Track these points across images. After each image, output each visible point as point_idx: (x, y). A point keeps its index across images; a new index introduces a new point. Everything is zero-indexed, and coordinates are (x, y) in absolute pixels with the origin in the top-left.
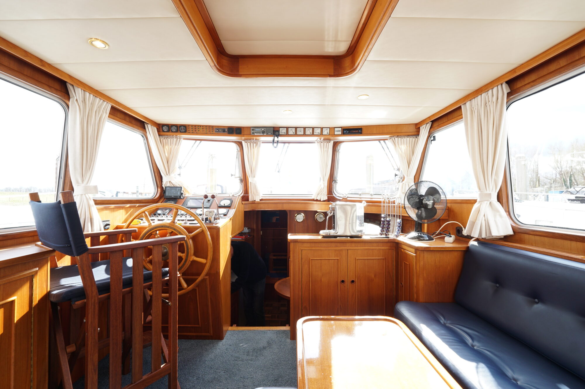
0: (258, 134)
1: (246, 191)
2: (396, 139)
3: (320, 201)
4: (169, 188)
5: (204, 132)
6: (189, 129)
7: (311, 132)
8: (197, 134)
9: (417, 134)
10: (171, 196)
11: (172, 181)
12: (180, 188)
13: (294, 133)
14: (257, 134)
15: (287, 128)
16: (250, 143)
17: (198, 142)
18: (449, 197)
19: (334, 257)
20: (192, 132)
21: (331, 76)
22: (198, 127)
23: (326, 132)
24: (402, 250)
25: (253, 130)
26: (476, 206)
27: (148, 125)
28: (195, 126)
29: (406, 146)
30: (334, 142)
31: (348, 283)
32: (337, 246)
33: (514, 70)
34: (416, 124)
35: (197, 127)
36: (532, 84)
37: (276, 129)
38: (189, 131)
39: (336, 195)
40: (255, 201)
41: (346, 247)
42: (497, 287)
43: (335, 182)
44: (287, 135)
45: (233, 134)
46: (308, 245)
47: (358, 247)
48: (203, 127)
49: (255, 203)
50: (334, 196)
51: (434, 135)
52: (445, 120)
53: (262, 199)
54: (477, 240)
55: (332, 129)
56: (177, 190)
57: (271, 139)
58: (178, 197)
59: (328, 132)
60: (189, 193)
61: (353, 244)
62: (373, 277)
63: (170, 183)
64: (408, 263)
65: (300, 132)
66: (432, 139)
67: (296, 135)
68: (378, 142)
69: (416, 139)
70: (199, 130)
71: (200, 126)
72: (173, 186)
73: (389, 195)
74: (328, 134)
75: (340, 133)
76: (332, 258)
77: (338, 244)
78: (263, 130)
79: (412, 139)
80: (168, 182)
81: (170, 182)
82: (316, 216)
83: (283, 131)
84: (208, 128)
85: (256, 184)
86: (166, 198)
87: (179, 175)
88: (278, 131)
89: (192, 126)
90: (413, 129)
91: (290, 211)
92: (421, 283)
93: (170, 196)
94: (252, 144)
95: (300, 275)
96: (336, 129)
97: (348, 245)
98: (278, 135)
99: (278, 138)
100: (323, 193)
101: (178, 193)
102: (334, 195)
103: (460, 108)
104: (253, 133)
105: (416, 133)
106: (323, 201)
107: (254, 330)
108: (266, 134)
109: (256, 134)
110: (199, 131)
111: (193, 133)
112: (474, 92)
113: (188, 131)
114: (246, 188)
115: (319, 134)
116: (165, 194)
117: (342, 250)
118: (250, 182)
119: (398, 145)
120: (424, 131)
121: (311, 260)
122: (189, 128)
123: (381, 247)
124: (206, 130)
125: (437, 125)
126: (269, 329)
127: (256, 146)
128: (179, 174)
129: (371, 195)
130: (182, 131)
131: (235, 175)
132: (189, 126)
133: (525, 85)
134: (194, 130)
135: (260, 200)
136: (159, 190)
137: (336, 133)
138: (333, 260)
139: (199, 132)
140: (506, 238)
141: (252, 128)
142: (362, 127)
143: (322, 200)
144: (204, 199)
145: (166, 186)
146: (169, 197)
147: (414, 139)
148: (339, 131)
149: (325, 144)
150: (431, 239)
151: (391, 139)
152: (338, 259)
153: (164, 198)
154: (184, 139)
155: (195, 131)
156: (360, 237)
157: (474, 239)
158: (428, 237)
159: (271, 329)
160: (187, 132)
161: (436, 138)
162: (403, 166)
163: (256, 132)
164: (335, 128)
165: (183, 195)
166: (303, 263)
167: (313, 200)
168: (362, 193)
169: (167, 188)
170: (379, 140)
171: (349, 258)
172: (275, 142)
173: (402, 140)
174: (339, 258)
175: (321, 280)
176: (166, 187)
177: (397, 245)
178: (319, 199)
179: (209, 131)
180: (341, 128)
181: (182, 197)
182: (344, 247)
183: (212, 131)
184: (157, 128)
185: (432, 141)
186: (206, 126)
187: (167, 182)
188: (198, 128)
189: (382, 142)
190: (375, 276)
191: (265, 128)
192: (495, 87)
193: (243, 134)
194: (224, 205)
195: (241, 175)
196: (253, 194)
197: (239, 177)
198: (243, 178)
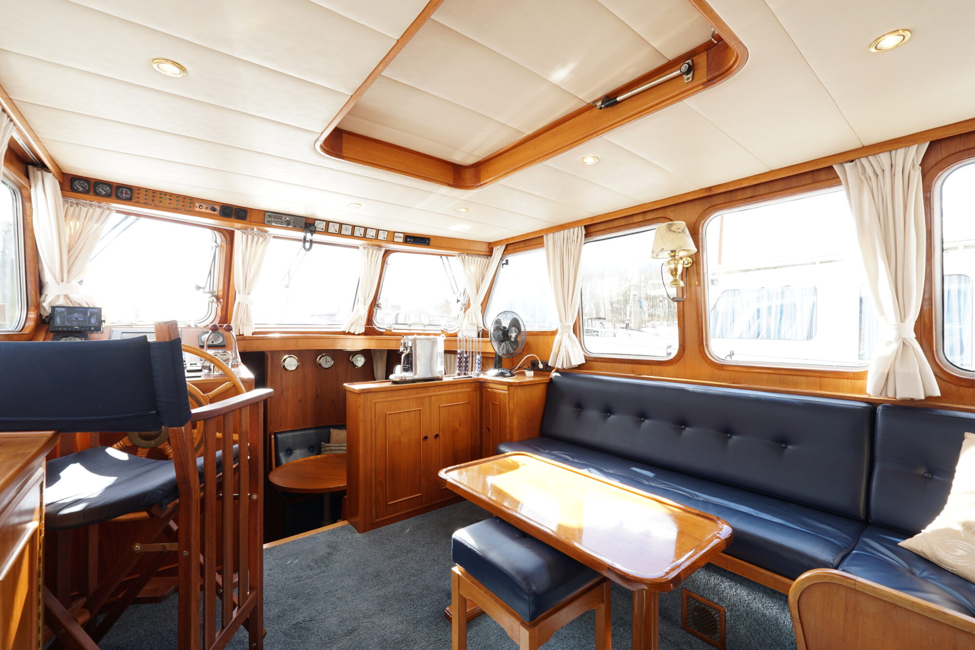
0: (279, 224)
1: (225, 318)
2: (467, 257)
3: (354, 334)
4: (63, 309)
5: (171, 206)
6: (138, 196)
7: (362, 234)
8: (156, 207)
9: (490, 254)
10: (72, 327)
12: (96, 310)
13: (336, 231)
14: (276, 224)
15: (328, 223)
16: (251, 236)
17: (133, 218)
18: (529, 329)
19: (416, 408)
20: (144, 201)
21: (449, 185)
22: (161, 194)
23: (382, 236)
24: (489, 390)
25: (269, 216)
26: (557, 338)
27: (45, 173)
28: (154, 193)
29: (475, 266)
30: (385, 250)
31: (431, 439)
32: (418, 393)
33: (592, 218)
34: (489, 244)
35: (157, 195)
36: (602, 232)
37: (310, 222)
38: (137, 200)
39: (376, 326)
40: (243, 335)
41: (428, 392)
42: (579, 411)
43: (377, 307)
44: (326, 232)
45: (231, 218)
46: (383, 395)
47: (441, 391)
48: (171, 196)
49: (245, 340)
50: (374, 328)
51: (506, 259)
52: (522, 245)
53: (255, 332)
54: (557, 371)
55: (392, 235)
56: (89, 315)
57: (300, 235)
58: (93, 329)
59: (386, 237)
61: (437, 389)
62: (458, 426)
64: (498, 403)
65: (347, 231)
66: (504, 262)
67: (339, 234)
68: (439, 257)
69: (488, 260)
70: (160, 200)
71: (166, 194)
72: (72, 306)
73: (447, 326)
74: (385, 239)
75: (401, 240)
76: (413, 408)
77: (420, 390)
78: (287, 219)
79: (483, 260)
80: (59, 297)
81: (66, 297)
82: (318, 359)
83: (320, 226)
84: (181, 199)
85: (249, 306)
86: (60, 331)
88: (313, 225)
89: (147, 190)
90: (485, 248)
91: (272, 352)
92: (515, 421)
93: (67, 327)
94: (256, 238)
95: (373, 438)
96: (396, 234)
97: (431, 389)
98: (313, 232)
99: (312, 235)
100: (360, 322)
101: (90, 320)
102: (374, 326)
103: (543, 236)
104: (269, 221)
105: (488, 254)
106: (359, 334)
107: (295, 541)
108: (291, 227)
109: (274, 224)
110: (160, 202)
111: (146, 205)
112: (558, 226)
113: (135, 199)
114: (224, 312)
115: (372, 238)
116: (51, 323)
117: (424, 397)
118: (239, 302)
119: (468, 264)
120: (498, 252)
121: (387, 415)
122: (139, 194)
123: (465, 388)
124: (176, 203)
125: (513, 248)
126: (317, 532)
127: (263, 241)
129: (425, 326)
130: (122, 197)
131: (204, 288)
132: (139, 190)
133: (598, 231)
134: (152, 198)
135: (253, 334)
136: (32, 312)
137: (396, 240)
138: (414, 412)
139: (161, 204)
140: (580, 367)
141: (269, 214)
142: (430, 237)
143: (357, 333)
144: (211, 332)
145: (52, 305)
147: (485, 260)
148: (400, 237)
149: (375, 251)
150: (512, 375)
151: (460, 257)
152: (420, 410)
154: (118, 212)
155: (153, 200)
156: (441, 379)
157: (554, 371)
158: (510, 372)
159: (320, 531)
160: (133, 201)
161: (509, 262)
162: (471, 292)
163: (274, 221)
164: (395, 232)
165: (103, 324)
166: (377, 421)
167: (344, 333)
168: (413, 323)
169: (57, 309)
170: (441, 255)
171: (432, 408)
172: (308, 241)
173: (473, 259)
174: (421, 408)
175: (400, 440)
176: (53, 308)
177: (481, 386)
178: (352, 332)
179: (183, 206)
180: (403, 234)
181: (102, 330)
182: (427, 393)
183: (190, 207)
184: (60, 182)
185: (503, 264)
186: (178, 196)
188: (160, 198)
189: (444, 257)
190: (460, 425)
191: (293, 218)
192: (576, 227)
193: (248, 219)
194: (213, 342)
195: (215, 289)
196: (239, 323)
197: (212, 293)
198: (221, 293)
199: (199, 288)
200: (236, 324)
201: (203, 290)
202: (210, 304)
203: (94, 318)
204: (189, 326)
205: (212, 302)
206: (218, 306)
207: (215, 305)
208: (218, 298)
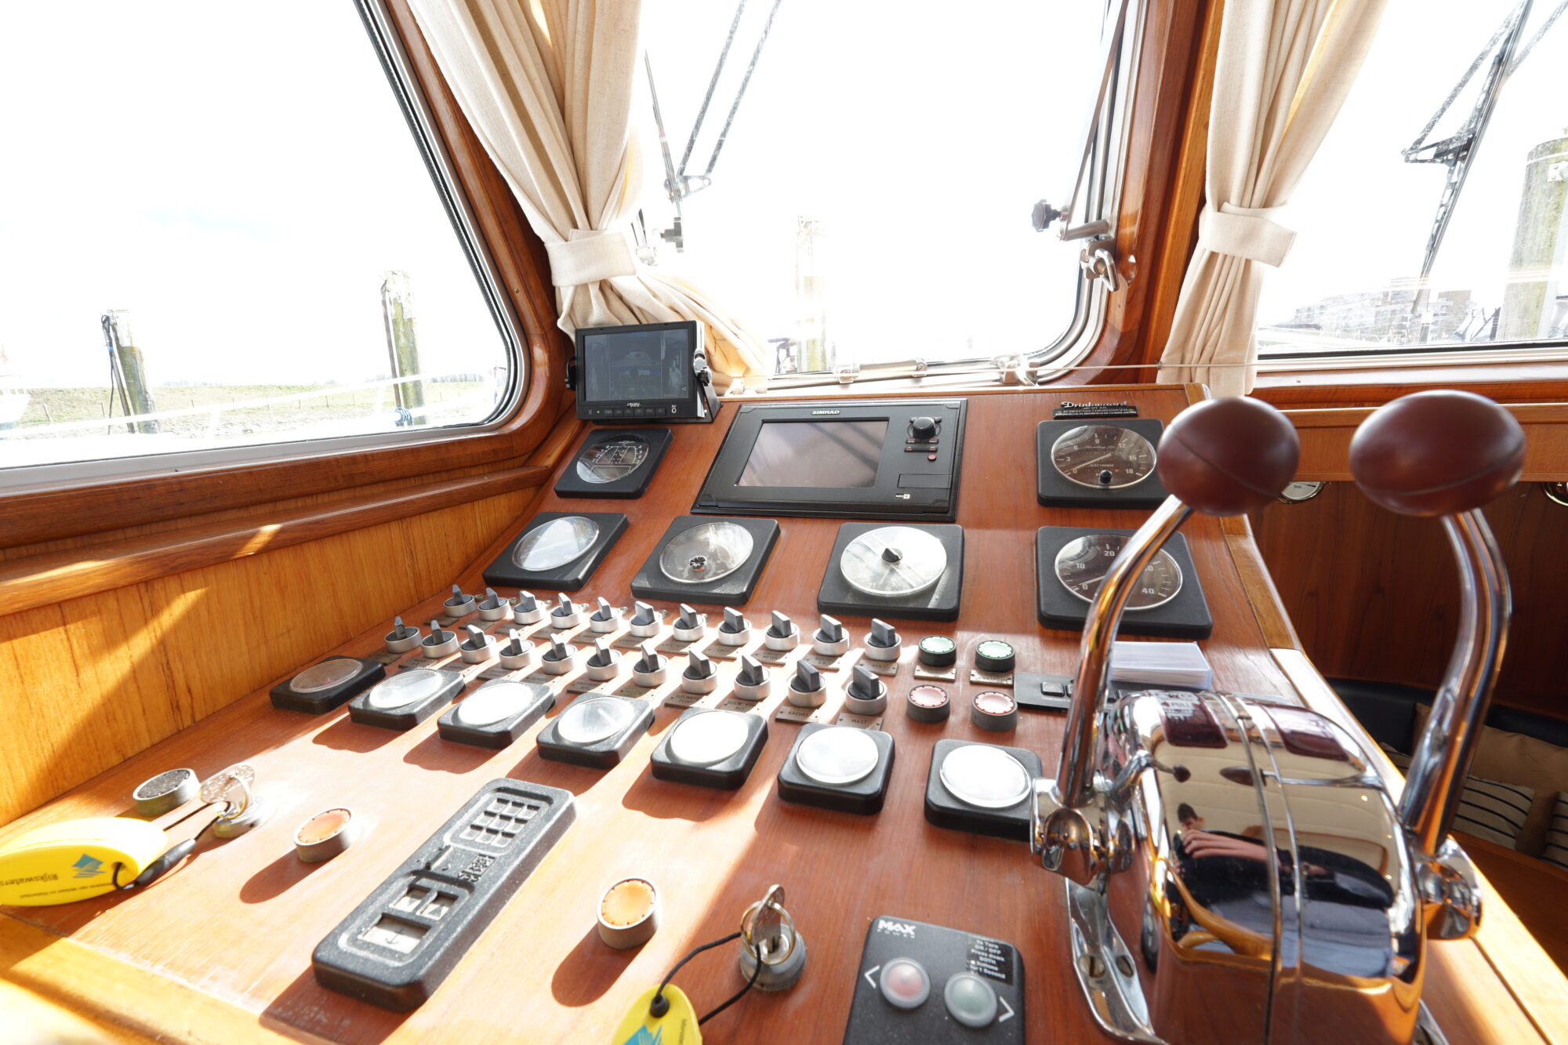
4: (604, 339)
10: (623, 405)
11: (620, 283)
12: (682, 334)
56: (663, 356)
58: (674, 409)
60: (747, 370)
63: (608, 292)
72: (634, 322)
80: (594, 291)
81: (605, 287)
86: (597, 422)
87: (674, 234)
93: (614, 405)
101: (667, 379)
114: (1138, 313)
116: (579, 387)
118: (1213, 256)
128: (672, 227)
131: (1066, 215)
136: (540, 353)
145: (581, 326)
146: (609, 412)
153: (584, 423)
165: (710, 390)
169: (588, 339)
176: (582, 335)
181: (701, 412)
187: (585, 286)
194: (1106, 479)
195: (1109, 213)
196: (1193, 355)
197: (1094, 232)
198: (1131, 230)
199: (1045, 216)
200: (1182, 362)
201: (1064, 224)
202: (1086, 282)
203: (678, 366)
204: (1012, 380)
205: (1093, 275)
206: (1116, 289)
207: (1103, 285)
208: (1117, 251)
